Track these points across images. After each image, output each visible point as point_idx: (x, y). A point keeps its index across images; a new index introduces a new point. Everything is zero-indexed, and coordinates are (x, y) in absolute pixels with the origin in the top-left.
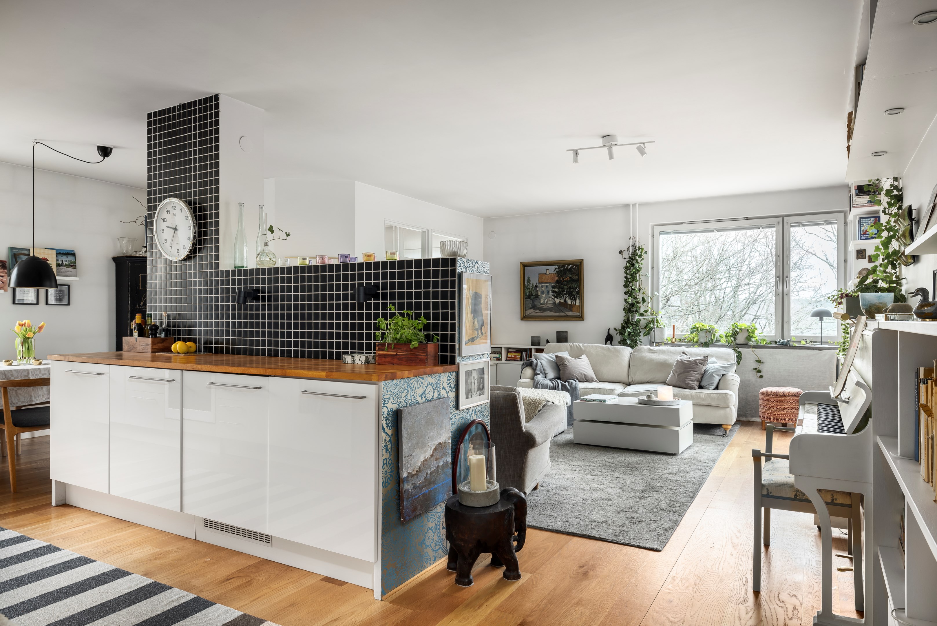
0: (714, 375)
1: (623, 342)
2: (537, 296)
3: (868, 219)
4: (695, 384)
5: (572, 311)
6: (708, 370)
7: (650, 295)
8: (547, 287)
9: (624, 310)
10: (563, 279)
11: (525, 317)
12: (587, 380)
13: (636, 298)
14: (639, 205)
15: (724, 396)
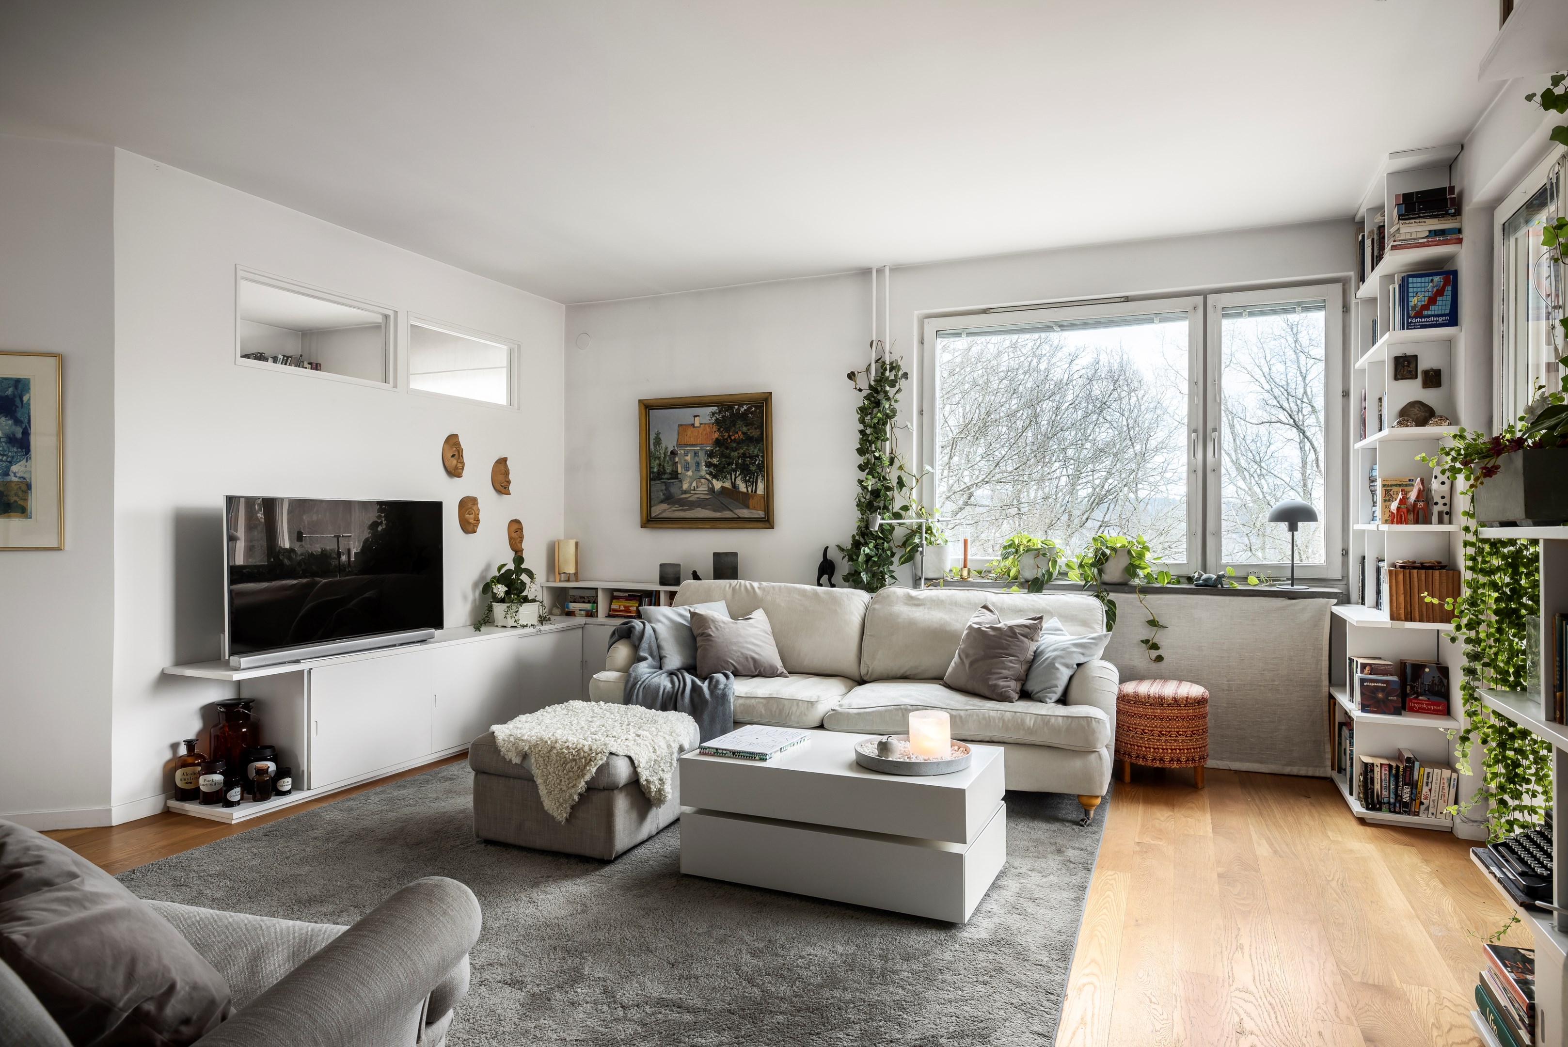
0: (1057, 665)
1: (853, 580)
2: (675, 475)
3: (1427, 279)
4: (1013, 686)
5: (748, 507)
6: (1042, 652)
7: (915, 472)
8: (696, 453)
9: (860, 504)
10: (729, 436)
11: (650, 521)
12: (760, 671)
13: (885, 479)
14: (891, 270)
15: (1084, 722)
